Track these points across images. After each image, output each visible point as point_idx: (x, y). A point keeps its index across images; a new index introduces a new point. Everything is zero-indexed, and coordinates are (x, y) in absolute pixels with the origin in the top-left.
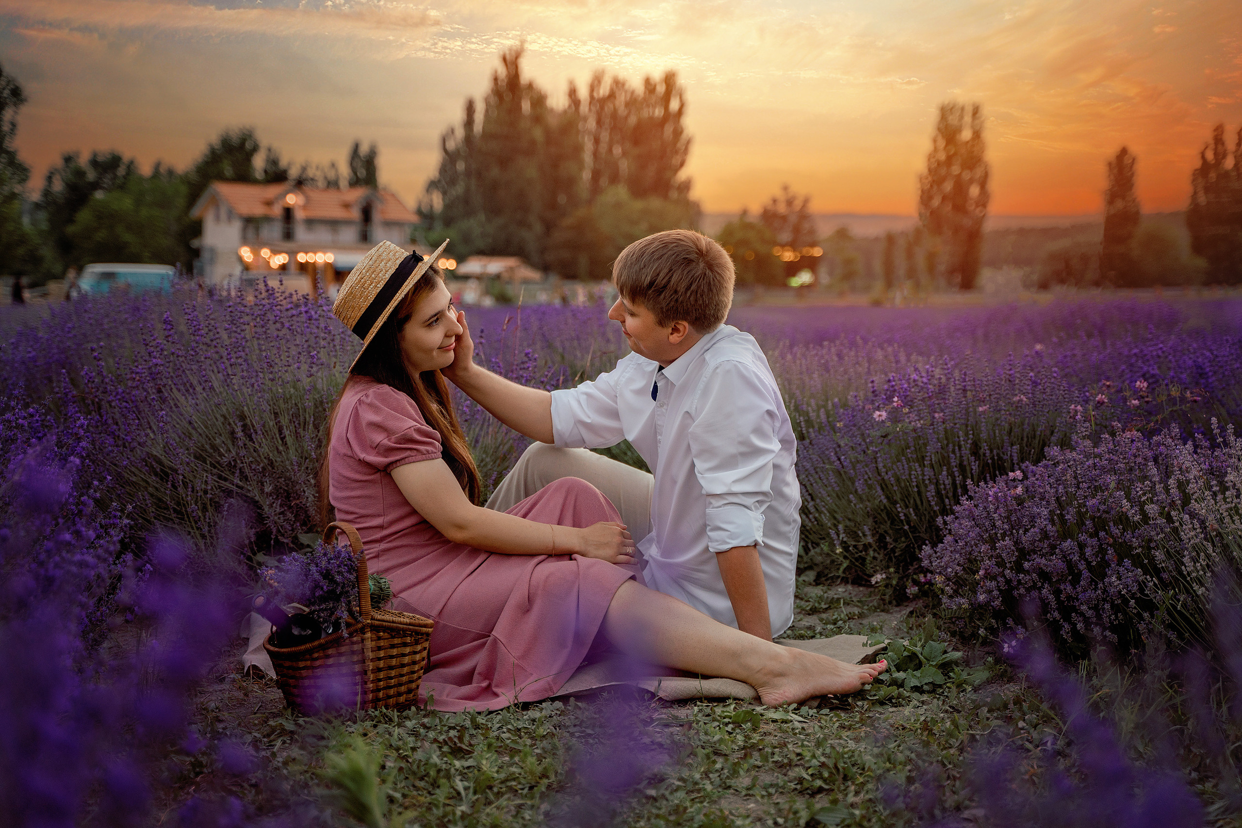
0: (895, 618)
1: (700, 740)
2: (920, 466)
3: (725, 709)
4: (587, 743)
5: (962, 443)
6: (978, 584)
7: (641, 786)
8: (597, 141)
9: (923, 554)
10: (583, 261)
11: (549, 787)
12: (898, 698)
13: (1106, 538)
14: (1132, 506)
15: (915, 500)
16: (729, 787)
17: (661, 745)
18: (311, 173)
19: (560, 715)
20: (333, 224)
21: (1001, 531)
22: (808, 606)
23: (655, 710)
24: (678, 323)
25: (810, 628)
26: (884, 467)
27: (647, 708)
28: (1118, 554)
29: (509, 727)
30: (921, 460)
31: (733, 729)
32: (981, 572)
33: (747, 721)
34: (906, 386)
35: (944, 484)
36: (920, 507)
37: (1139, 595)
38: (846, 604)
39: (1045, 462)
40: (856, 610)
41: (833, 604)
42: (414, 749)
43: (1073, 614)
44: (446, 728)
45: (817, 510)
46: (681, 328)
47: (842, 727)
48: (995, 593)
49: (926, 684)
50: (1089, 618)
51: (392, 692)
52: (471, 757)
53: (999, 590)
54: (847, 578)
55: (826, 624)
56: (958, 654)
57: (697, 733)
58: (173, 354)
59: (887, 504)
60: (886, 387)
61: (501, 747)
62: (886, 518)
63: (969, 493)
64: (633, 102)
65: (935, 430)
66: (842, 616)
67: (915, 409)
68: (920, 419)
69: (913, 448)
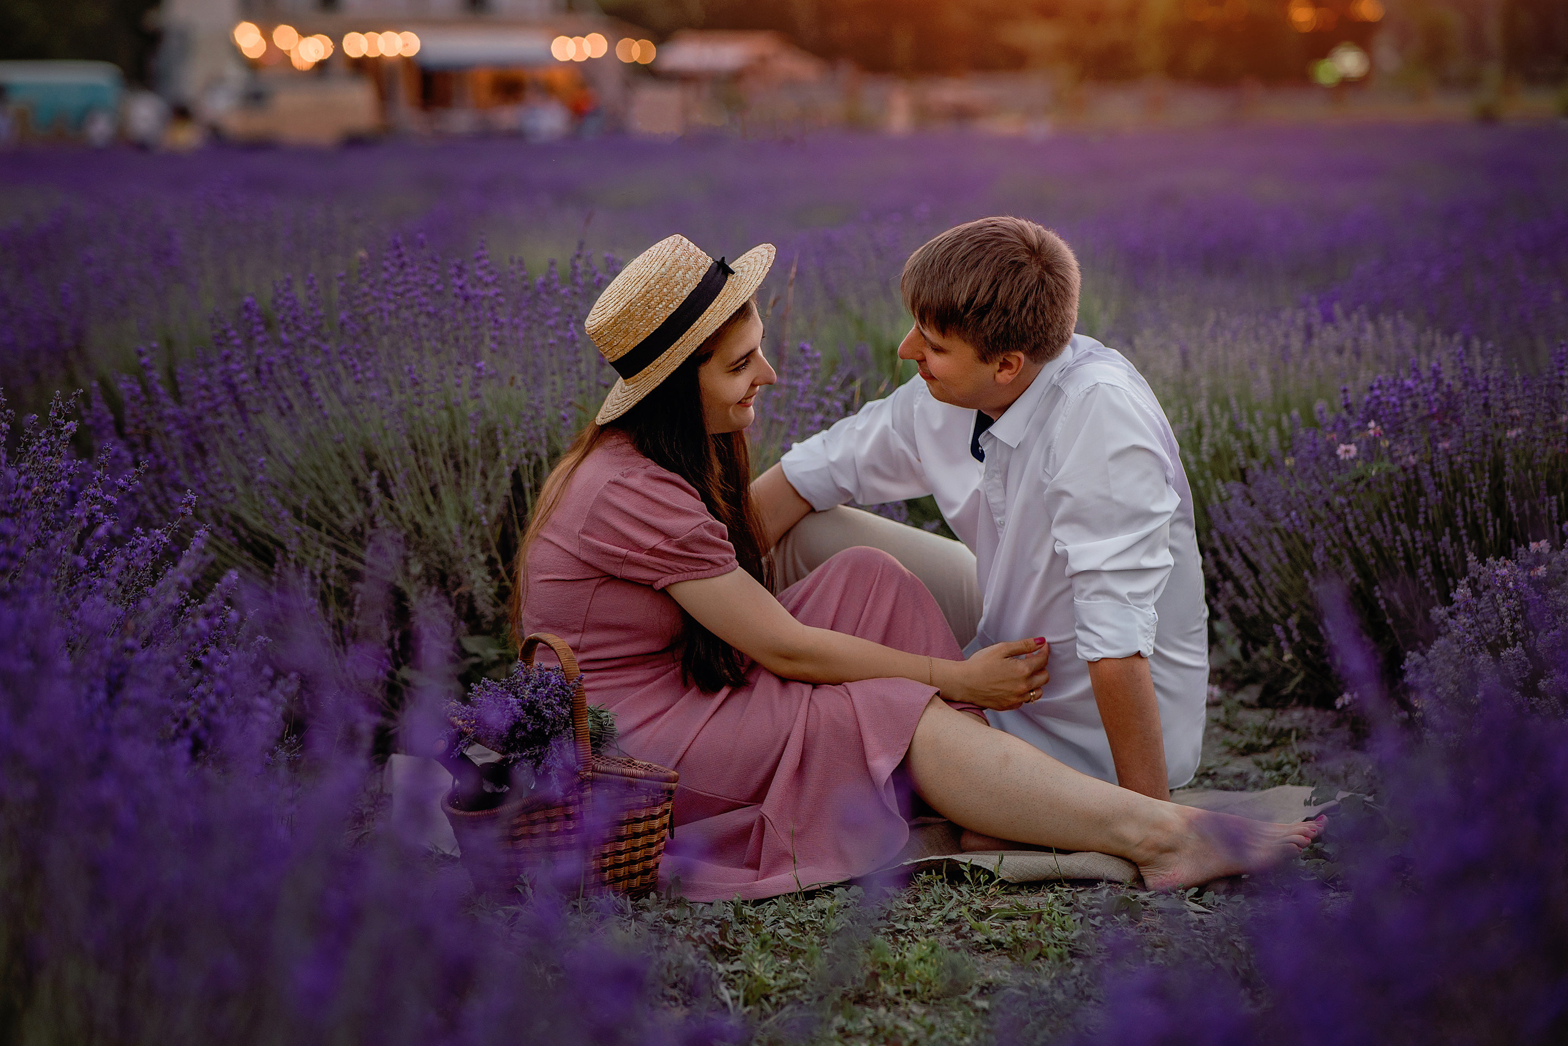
1: (1053, 937)
2: (1410, 526)
3: (1094, 896)
7: (968, 997)
9: (1408, 661)
11: (844, 996)
16: (1088, 998)
17: (999, 945)
19: (858, 905)
22: (1239, 740)
23: (995, 897)
24: (1009, 356)
25: (1239, 776)
26: (1357, 527)
27: (983, 894)
29: (789, 920)
30: (1412, 517)
31: (1102, 922)
33: (1122, 912)
34: (1395, 399)
35: (1446, 555)
36: (1409, 589)
38: (1301, 737)
40: (1315, 748)
41: (1280, 738)
44: (700, 922)
46: (1014, 362)
51: (622, 872)
52: (738, 959)
55: (1264, 769)
57: (1050, 928)
59: (1361, 585)
61: (778, 946)
62: (1360, 606)
63: (1471, 574)
65: (1436, 470)
66: (1292, 757)
67: (1406, 436)
68: (1414, 453)
69: (1400, 500)
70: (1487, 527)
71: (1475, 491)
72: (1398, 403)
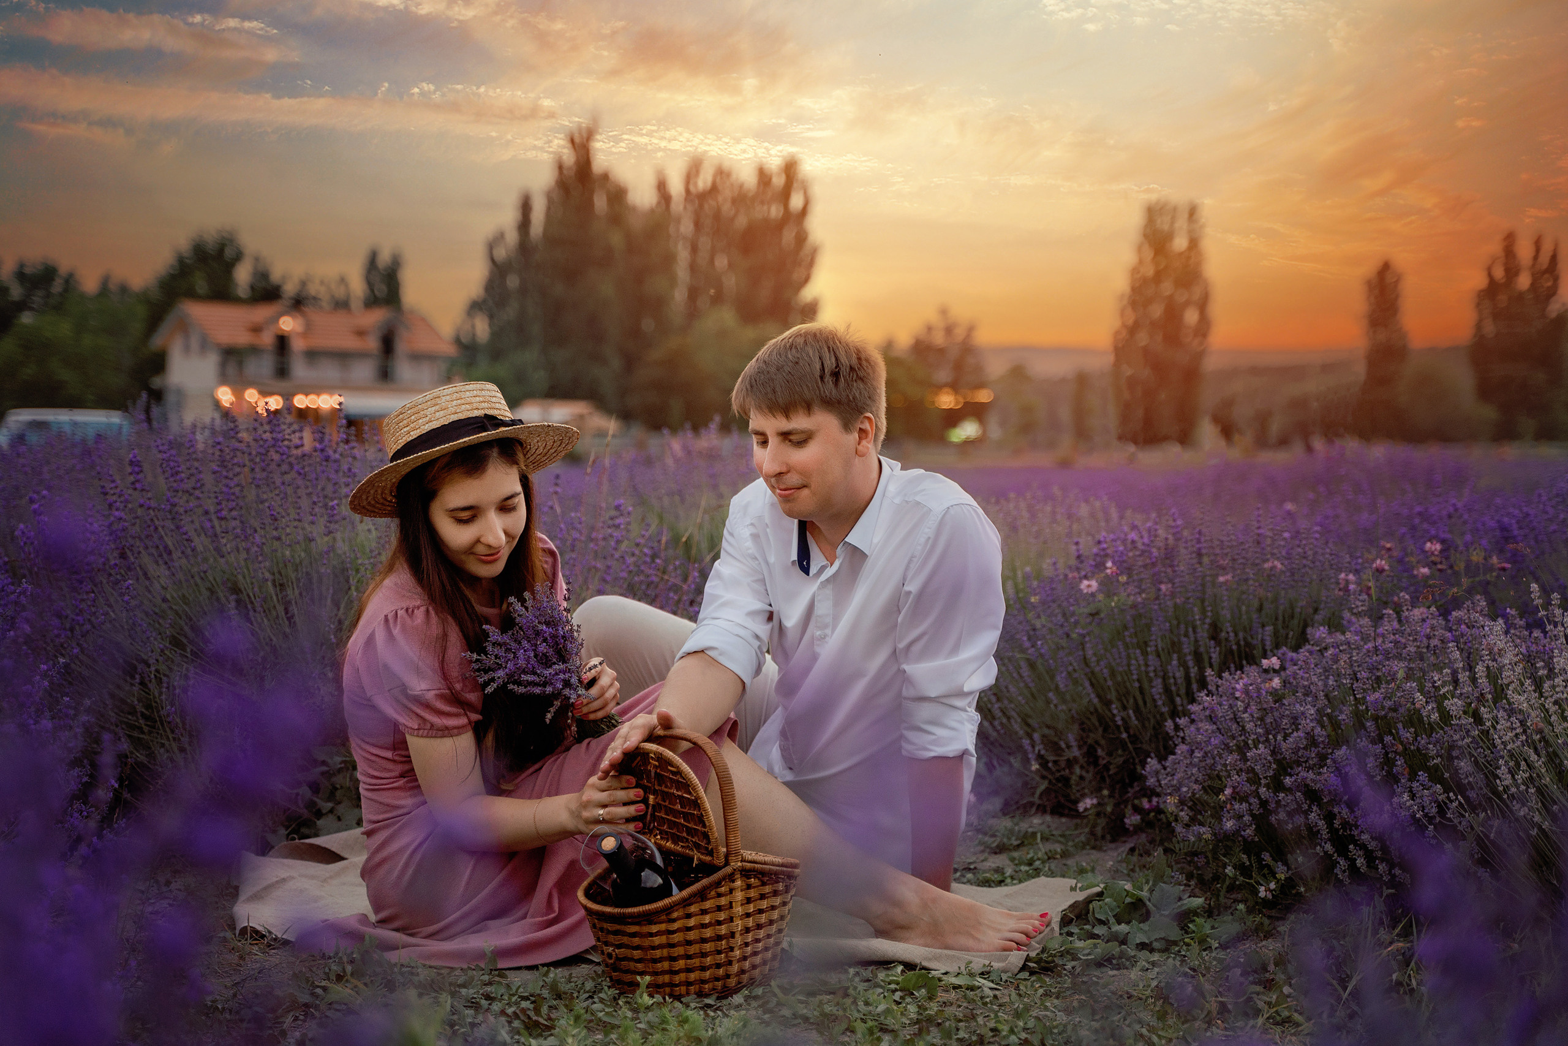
0: (1111, 857)
1: (858, 1011)
2: (1142, 654)
3: (890, 973)
4: (707, 1015)
5: (1198, 623)
6: (1222, 808)
8: (694, 249)
9: (1148, 768)
10: (676, 406)
12: (1120, 958)
13: (1393, 745)
14: (1427, 702)
15: (1134, 698)
17: (806, 1019)
18: (313, 289)
20: (343, 357)
21: (1253, 737)
22: (994, 842)
25: (998, 870)
26: (1095, 654)
28: (1410, 767)
30: (1143, 646)
31: (901, 998)
32: (1228, 791)
33: (921, 988)
34: (1121, 548)
35: (1174, 678)
36: (1143, 709)
37: (1438, 819)
38: (1045, 839)
39: (1308, 647)
40: (1058, 848)
41: (1027, 839)
42: (473, 1025)
43: (1351, 847)
45: (1004, 713)
47: (1047, 994)
48: (1247, 818)
49: (1156, 940)
50: (1372, 851)
52: (552, 1035)
53: (1253, 815)
54: (1045, 807)
55: (1020, 864)
56: (1198, 901)
57: (855, 1002)
58: (141, 506)
59: (1099, 706)
60: (1095, 550)
61: (591, 1021)
62: (1097, 724)
63: (1209, 687)
64: (741, 199)
65: (1162, 606)
66: (1040, 855)
67: (1135, 577)
68: (1141, 592)
69: (1132, 630)
70: (1208, 654)
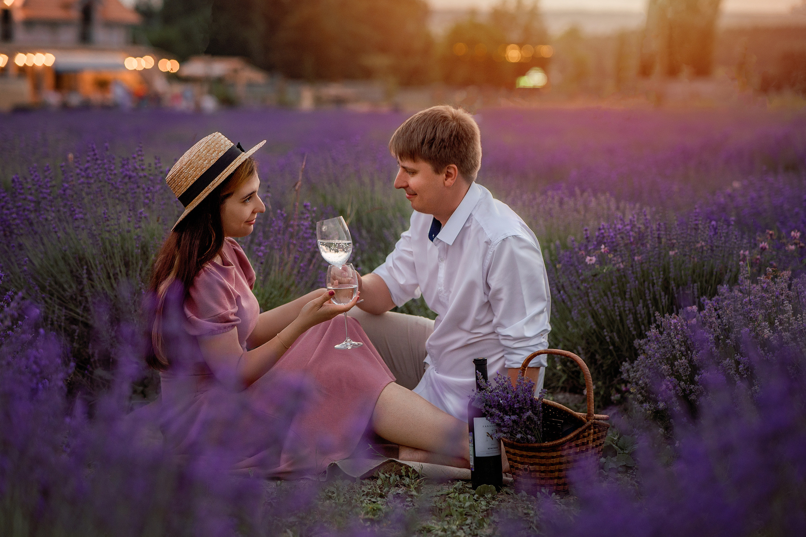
2: (622, 299)
9: (623, 367)
14: (773, 333)
15: (618, 326)
16: (477, 535)
20: (53, 25)
21: (679, 352)
26: (594, 299)
30: (623, 294)
31: (477, 498)
34: (612, 234)
35: (641, 314)
36: (622, 332)
39: (717, 297)
46: (452, 172)
54: (566, 388)
59: (596, 329)
60: (597, 233)
62: (596, 340)
63: (657, 323)
65: (634, 270)
67: (619, 253)
68: (622, 262)
69: (616, 285)
70: (661, 300)
71: (655, 281)
72: (614, 236)
